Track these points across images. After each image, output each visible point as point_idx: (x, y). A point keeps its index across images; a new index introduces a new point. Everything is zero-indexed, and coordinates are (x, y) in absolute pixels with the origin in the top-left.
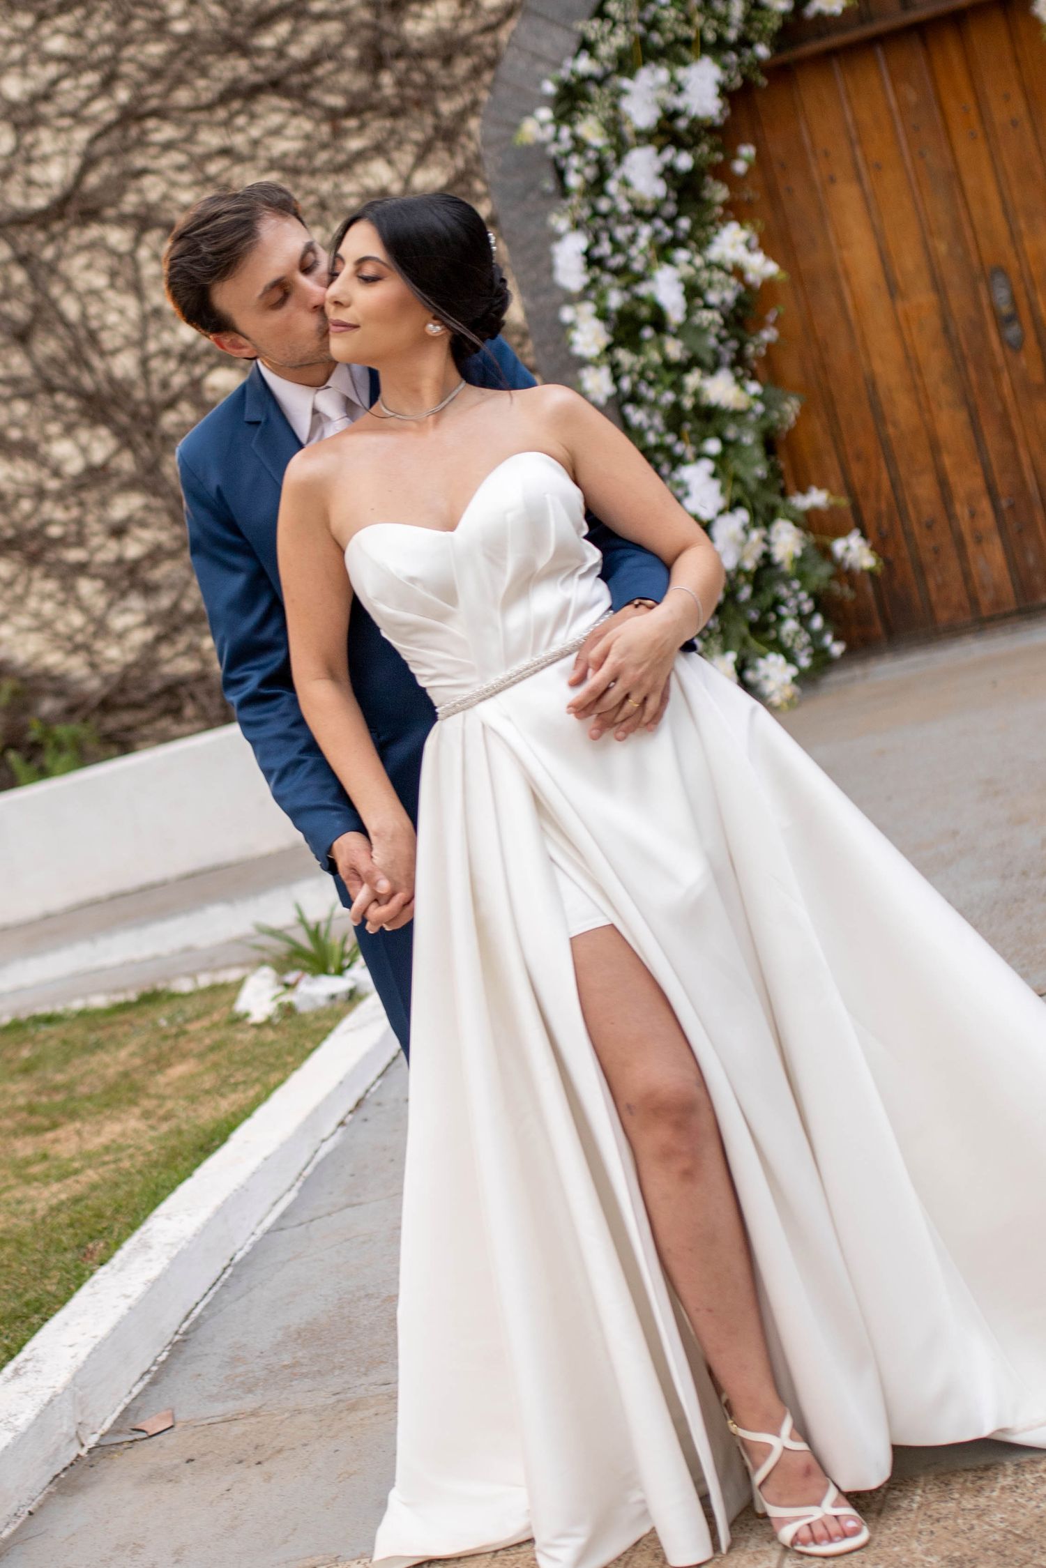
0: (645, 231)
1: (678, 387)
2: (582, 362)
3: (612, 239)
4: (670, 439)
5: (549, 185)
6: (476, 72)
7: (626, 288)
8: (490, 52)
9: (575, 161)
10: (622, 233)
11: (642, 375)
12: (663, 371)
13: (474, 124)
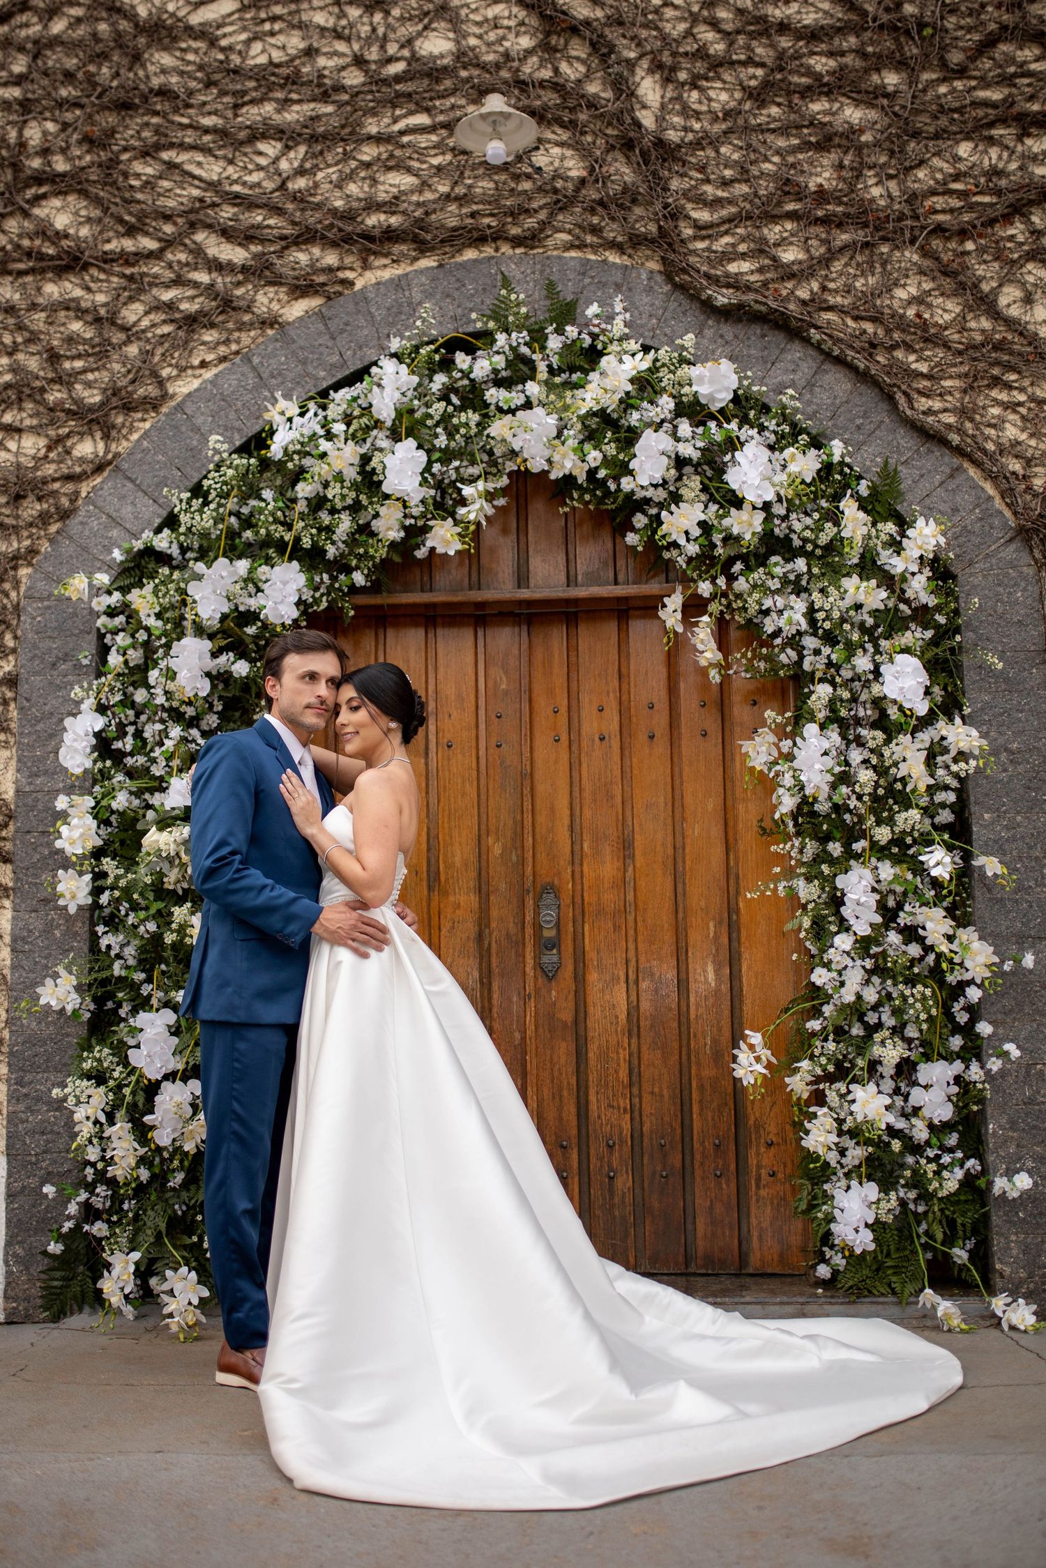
0: (176, 732)
1: (164, 918)
2: (65, 863)
3: (138, 734)
4: (140, 976)
5: (86, 658)
6: (44, 518)
7: (138, 794)
8: (65, 502)
9: (122, 639)
10: (150, 731)
11: (127, 891)
12: (151, 896)
13: (24, 572)
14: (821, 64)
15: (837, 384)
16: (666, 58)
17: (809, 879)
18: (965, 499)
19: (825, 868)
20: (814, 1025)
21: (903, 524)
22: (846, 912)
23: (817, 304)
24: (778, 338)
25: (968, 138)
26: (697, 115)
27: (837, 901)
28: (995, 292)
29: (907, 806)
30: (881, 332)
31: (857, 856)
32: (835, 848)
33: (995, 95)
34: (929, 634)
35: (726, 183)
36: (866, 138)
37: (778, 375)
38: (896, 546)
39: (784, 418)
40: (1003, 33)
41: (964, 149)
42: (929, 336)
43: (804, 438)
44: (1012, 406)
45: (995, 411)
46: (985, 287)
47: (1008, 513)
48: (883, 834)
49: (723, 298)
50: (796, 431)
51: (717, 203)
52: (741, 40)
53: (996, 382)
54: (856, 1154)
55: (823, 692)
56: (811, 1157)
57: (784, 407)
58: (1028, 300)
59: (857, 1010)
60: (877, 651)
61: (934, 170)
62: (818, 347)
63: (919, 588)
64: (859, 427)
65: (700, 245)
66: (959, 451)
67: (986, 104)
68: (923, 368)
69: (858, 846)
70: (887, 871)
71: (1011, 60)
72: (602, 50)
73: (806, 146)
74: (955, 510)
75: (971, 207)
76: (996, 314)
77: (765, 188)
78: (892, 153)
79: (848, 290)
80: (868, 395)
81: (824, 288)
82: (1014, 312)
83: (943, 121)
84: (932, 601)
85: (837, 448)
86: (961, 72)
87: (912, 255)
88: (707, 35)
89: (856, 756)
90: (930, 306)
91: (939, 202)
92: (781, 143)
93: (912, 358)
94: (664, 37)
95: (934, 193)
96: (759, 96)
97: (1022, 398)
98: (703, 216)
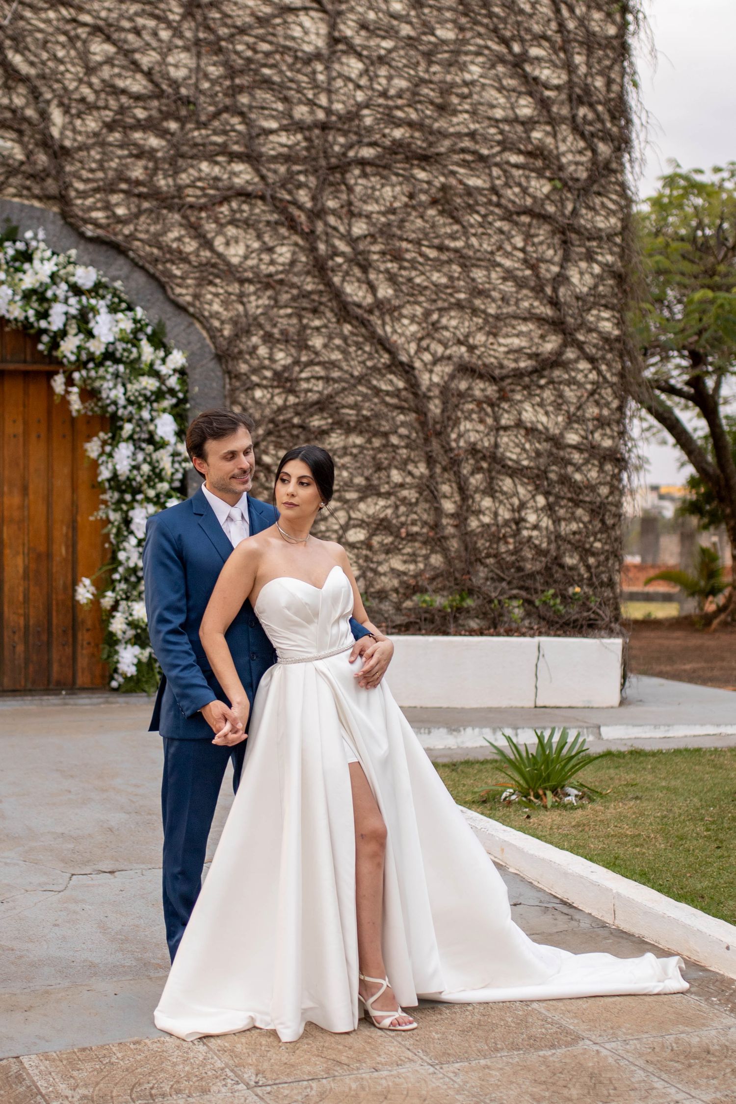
14: (141, 114)
15: (139, 278)
16: (66, 101)
17: (115, 510)
18: (193, 338)
19: (124, 507)
20: (116, 576)
21: (168, 353)
22: (133, 527)
23: (132, 237)
24: (112, 253)
25: (206, 160)
26: (80, 133)
27: (127, 522)
28: (214, 238)
29: (162, 480)
30: (161, 254)
31: (137, 501)
32: (128, 497)
33: (219, 139)
34: (174, 401)
35: (92, 171)
36: (160, 154)
37: (113, 272)
38: (164, 361)
39: (115, 295)
40: (226, 109)
41: (204, 166)
42: (182, 258)
43: (124, 305)
44: (216, 295)
45: (209, 297)
46: (209, 236)
47: (212, 346)
48: (151, 493)
49: (89, 231)
50: (121, 301)
51: (87, 181)
52: (103, 95)
53: (211, 283)
54: (131, 633)
55: (128, 428)
56: (112, 634)
57: (115, 289)
58: (227, 244)
59: (135, 570)
60: (152, 410)
61: (189, 175)
62: (132, 260)
63: (173, 382)
64: (149, 300)
65: (79, 202)
66: (193, 315)
67: (215, 144)
68: (178, 273)
69: (140, 497)
70: (151, 509)
71: (228, 123)
72: (35, 95)
73: (131, 155)
74: (189, 343)
75: (205, 195)
76: (212, 249)
77: (111, 174)
78: (171, 164)
79: (147, 231)
80: (154, 284)
81: (136, 230)
82: (221, 249)
83: (195, 151)
84: (178, 388)
85: (139, 312)
86: (205, 125)
87: (177, 217)
88: (86, 91)
89: (140, 456)
90: (184, 243)
91: (190, 191)
92: (119, 152)
93: (174, 267)
94: (65, 89)
95: (188, 186)
96: (110, 127)
97: (221, 291)
98: (80, 186)
